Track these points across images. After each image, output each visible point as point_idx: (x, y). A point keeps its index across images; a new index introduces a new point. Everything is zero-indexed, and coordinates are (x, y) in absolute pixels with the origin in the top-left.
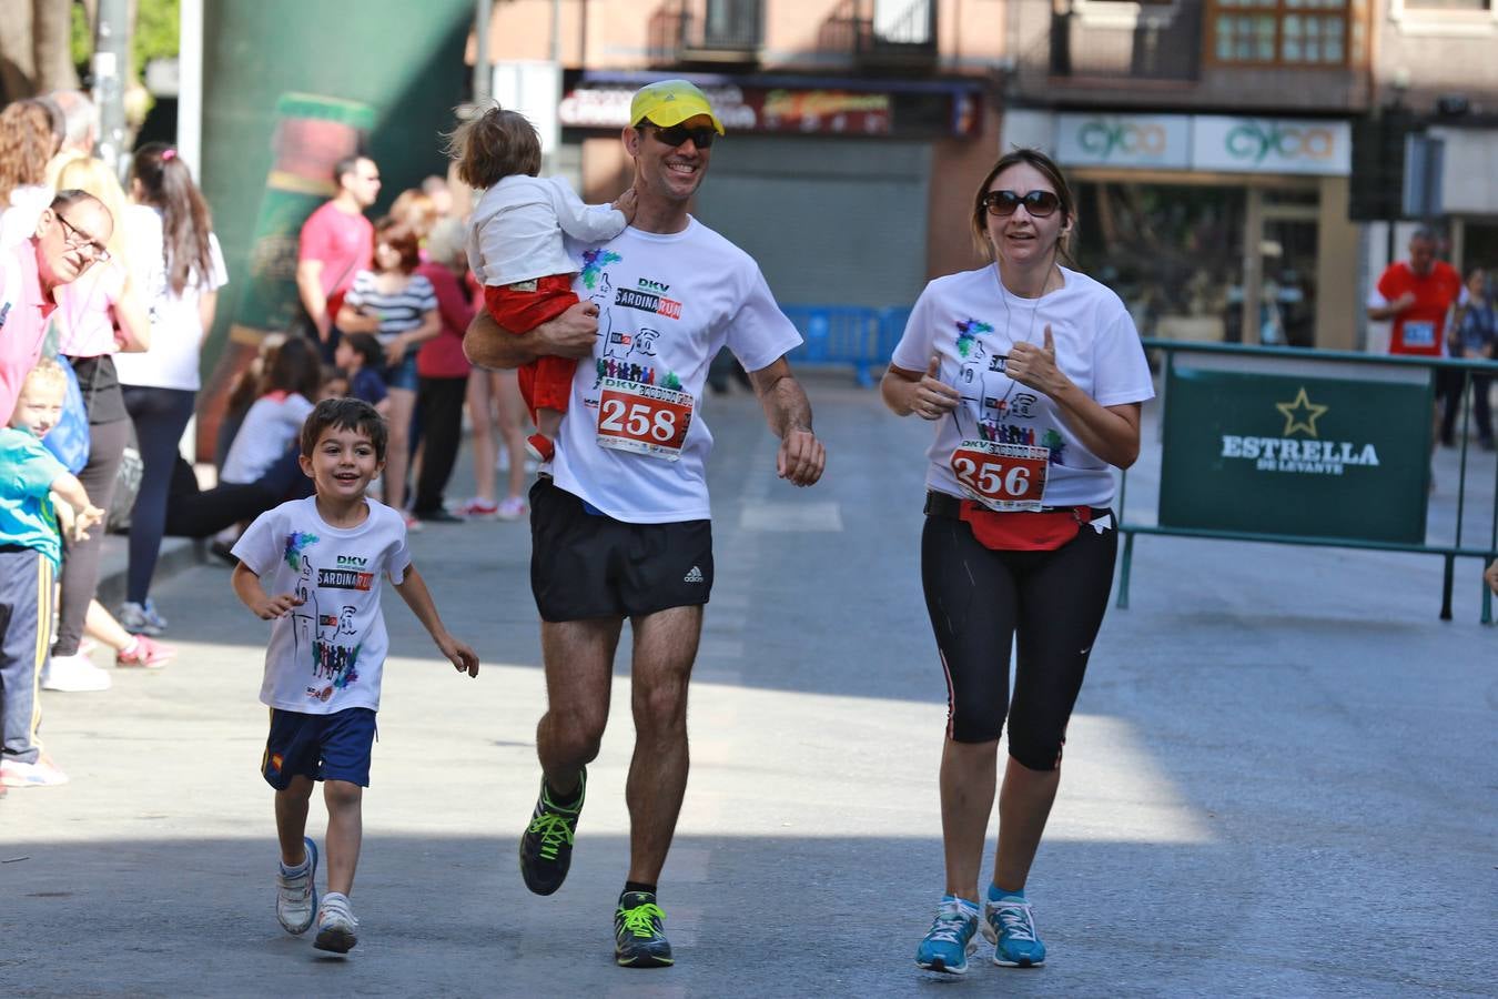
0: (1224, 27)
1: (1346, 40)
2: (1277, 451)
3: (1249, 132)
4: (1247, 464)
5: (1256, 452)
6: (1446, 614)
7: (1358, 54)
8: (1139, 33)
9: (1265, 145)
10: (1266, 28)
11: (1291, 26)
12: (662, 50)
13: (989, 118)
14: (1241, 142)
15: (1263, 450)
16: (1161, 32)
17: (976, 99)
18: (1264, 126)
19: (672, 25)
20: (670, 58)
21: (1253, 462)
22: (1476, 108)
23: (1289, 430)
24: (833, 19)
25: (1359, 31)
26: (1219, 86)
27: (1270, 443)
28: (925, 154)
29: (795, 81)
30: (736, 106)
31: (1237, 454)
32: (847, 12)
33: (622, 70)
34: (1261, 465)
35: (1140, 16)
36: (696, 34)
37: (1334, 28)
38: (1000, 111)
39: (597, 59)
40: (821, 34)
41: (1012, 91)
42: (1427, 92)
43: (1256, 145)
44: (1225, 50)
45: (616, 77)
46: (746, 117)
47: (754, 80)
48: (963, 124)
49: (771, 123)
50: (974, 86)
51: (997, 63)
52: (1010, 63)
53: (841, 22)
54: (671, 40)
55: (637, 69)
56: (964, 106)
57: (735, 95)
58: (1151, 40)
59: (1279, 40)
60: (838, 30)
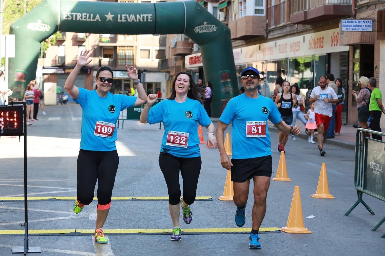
0: (119, 61)
1: (133, 62)
2: (140, 110)
3: (122, 73)
4: (137, 111)
5: (138, 110)
6: (160, 128)
7: (135, 64)
8: (109, 62)
9: (124, 75)
10: (124, 61)
11: (127, 61)
12: (53, 64)
13: (92, 72)
14: (121, 74)
15: (139, 110)
16: (112, 61)
17: (90, 69)
18: (124, 72)
19: (54, 61)
20: (54, 65)
21: (138, 111)
22: (148, 70)
23: (142, 107)
24: (73, 60)
25: (135, 61)
26: (119, 68)
27: (140, 109)
28: (84, 76)
29: (69, 68)
30: (62, 71)
31: (136, 110)
32: (75, 59)
33: (48, 67)
34: (139, 111)
35: (109, 60)
36: (57, 62)
37: (132, 61)
38: (93, 71)
39: (46, 66)
40: (72, 62)
41: (94, 68)
42: (142, 68)
43: (123, 74)
44: (119, 64)
45: (48, 68)
46: (63, 72)
47: (64, 68)
48: (89, 72)
49: (66, 73)
50: (90, 68)
51: (93, 65)
52: (94, 65)
53: (74, 61)
54: (54, 63)
55: (50, 67)
56: (89, 70)
57: (62, 69)
58: (110, 62)
59: (126, 62)
60: (74, 62)
